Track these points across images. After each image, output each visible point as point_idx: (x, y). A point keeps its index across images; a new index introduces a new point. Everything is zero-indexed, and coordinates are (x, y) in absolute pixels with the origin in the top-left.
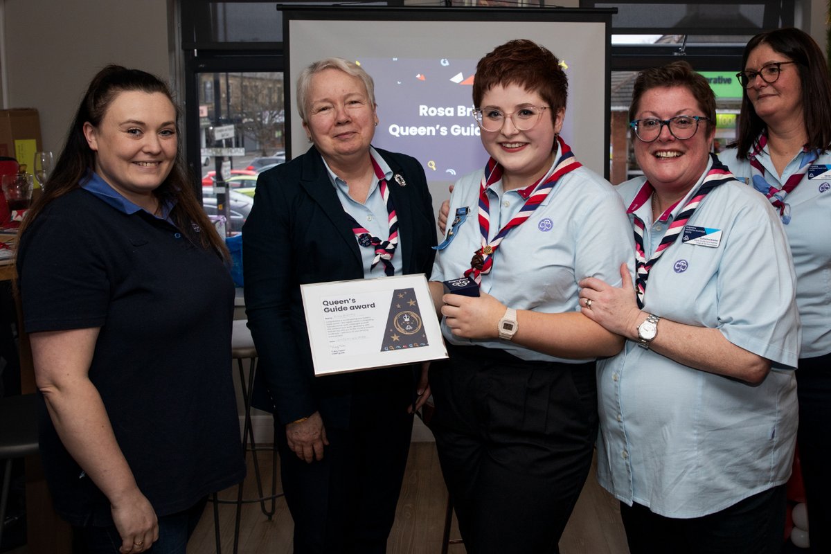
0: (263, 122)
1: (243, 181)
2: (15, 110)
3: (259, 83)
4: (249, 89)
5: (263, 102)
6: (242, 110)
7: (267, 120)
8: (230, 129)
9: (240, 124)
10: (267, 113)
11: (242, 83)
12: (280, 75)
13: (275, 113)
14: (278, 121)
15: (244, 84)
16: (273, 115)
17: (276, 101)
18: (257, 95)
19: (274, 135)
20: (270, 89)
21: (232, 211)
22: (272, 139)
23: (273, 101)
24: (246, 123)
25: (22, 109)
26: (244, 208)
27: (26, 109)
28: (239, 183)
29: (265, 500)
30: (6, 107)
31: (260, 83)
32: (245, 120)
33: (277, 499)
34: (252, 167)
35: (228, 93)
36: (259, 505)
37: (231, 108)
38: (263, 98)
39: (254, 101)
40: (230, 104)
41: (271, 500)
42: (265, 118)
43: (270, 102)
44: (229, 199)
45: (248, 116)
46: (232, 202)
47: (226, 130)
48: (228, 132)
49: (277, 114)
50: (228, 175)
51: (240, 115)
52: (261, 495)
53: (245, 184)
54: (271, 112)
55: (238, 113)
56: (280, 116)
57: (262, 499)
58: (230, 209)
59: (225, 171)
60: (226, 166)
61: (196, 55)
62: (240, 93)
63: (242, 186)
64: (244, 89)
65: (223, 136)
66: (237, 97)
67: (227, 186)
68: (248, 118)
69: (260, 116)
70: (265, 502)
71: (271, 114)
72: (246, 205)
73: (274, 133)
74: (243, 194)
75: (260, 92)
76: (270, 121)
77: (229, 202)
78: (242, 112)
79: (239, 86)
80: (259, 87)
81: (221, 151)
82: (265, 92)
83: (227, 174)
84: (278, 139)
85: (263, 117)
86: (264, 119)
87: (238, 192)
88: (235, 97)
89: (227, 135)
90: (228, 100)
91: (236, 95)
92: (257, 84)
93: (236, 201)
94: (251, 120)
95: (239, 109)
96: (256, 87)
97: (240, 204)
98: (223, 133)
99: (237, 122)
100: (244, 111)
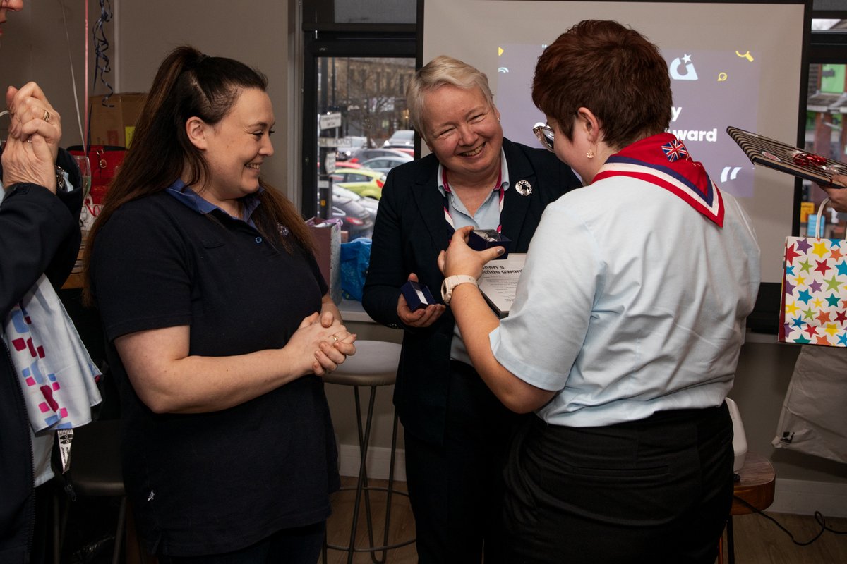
0: (370, 110)
1: (346, 175)
2: (127, 94)
3: (366, 67)
4: (356, 74)
5: (370, 87)
6: (348, 95)
7: (374, 108)
8: (336, 118)
9: (346, 113)
10: (375, 100)
11: (348, 67)
12: (413, 62)
13: (383, 100)
14: (386, 109)
15: (351, 67)
16: (381, 103)
17: (385, 88)
18: (364, 81)
19: (381, 125)
20: (378, 74)
21: (334, 208)
22: (378, 130)
23: (381, 87)
24: (351, 110)
25: (134, 94)
26: (347, 205)
27: (138, 94)
28: (342, 177)
29: (376, 550)
30: (117, 91)
31: (368, 67)
32: (350, 108)
33: (388, 551)
34: (357, 160)
35: (333, 77)
36: (368, 555)
37: (336, 94)
38: (371, 84)
39: (361, 87)
40: (335, 89)
41: (382, 552)
42: (373, 105)
43: (378, 88)
44: (332, 194)
45: (354, 103)
46: (335, 198)
47: (332, 118)
48: (334, 121)
49: (386, 101)
50: (333, 167)
51: (345, 102)
52: (372, 545)
53: (348, 178)
54: (380, 99)
55: (344, 100)
56: (388, 104)
57: (372, 549)
58: (332, 205)
59: (330, 164)
60: (330, 158)
61: (316, 37)
62: (345, 78)
63: (345, 181)
64: (350, 74)
65: (329, 124)
66: (343, 82)
67: (331, 180)
68: (354, 105)
69: (367, 104)
70: (375, 553)
71: (379, 101)
72: (349, 202)
73: (381, 123)
74: (346, 188)
75: (368, 78)
76: (377, 110)
77: (332, 198)
78: (347, 99)
79: (346, 69)
80: (367, 72)
81: (326, 141)
82: (374, 77)
83: (331, 166)
84: (384, 129)
85: (370, 104)
86: (371, 108)
87: (340, 187)
88: (341, 82)
89: (334, 124)
90: (333, 85)
91: (342, 80)
92: (365, 68)
93: (339, 196)
94: (357, 107)
95: (345, 95)
96: (364, 71)
97: (343, 200)
98: (329, 121)
99: (342, 109)
100: (350, 97)
